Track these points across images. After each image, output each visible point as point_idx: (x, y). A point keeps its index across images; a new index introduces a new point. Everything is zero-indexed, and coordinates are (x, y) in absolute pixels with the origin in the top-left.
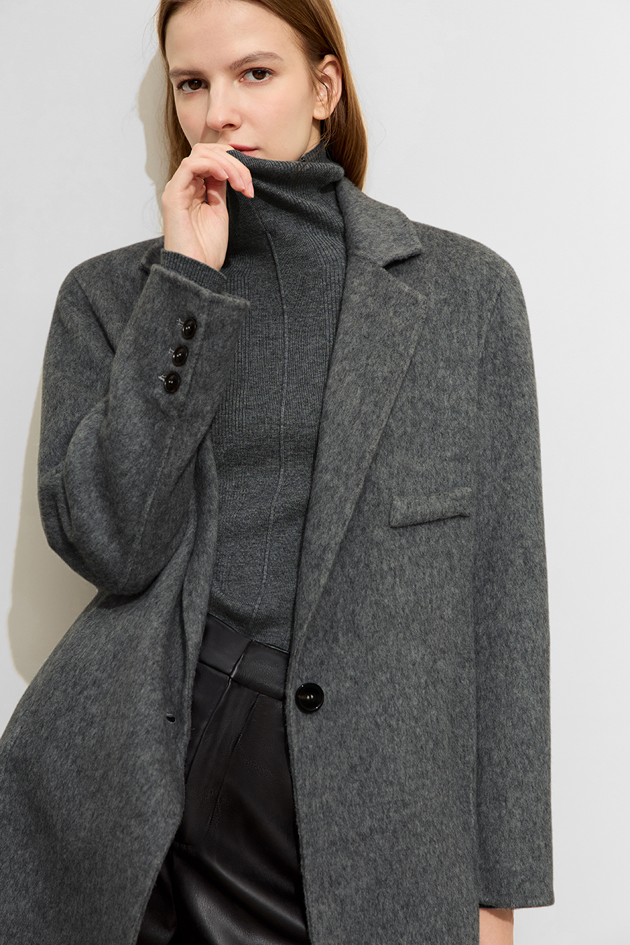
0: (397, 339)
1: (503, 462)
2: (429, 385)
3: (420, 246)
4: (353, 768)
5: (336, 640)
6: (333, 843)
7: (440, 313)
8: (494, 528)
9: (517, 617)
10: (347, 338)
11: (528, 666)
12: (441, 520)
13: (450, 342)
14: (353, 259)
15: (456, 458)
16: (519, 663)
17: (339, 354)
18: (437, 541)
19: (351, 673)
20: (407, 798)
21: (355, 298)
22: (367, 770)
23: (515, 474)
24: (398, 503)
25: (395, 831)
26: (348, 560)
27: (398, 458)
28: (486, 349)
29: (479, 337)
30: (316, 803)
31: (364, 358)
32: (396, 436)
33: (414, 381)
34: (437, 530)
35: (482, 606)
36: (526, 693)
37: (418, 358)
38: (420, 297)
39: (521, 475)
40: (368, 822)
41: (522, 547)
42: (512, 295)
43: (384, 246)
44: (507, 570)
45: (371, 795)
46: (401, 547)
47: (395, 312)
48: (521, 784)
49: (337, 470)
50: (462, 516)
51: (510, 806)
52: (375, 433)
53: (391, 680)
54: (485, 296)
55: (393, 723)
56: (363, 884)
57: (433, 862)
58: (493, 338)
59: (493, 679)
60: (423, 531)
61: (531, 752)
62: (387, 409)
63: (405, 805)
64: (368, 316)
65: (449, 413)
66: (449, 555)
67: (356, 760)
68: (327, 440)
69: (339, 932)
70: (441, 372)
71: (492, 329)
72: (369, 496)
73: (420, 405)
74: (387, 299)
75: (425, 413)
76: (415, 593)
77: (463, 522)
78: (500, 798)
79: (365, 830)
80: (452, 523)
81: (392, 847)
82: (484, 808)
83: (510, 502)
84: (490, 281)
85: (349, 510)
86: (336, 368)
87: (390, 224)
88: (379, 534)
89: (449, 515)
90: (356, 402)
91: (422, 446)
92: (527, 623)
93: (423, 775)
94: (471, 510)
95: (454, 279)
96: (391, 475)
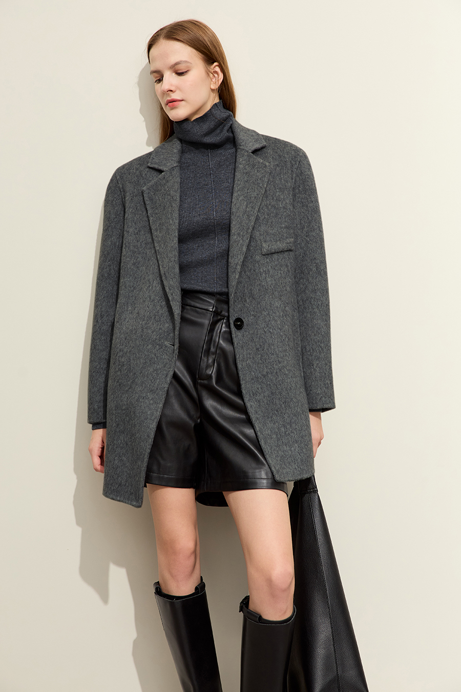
0: (259, 181)
1: (306, 229)
2: (273, 199)
3: (265, 143)
4: (257, 349)
5: (246, 301)
6: (252, 379)
7: (275, 169)
8: (303, 257)
9: (314, 291)
10: (239, 182)
11: (320, 311)
12: (282, 252)
13: (281, 181)
14: (239, 150)
15: (286, 227)
16: (316, 310)
17: (236, 189)
18: (282, 260)
19: (252, 313)
20: (280, 359)
21: (241, 166)
22: (263, 350)
23: (311, 234)
24: (264, 245)
25: (276, 373)
26: (247, 269)
27: (263, 228)
28: (295, 184)
29: (292, 179)
30: (244, 364)
31: (246, 190)
32: (261, 219)
33: (267, 197)
34: (281, 256)
35: (299, 288)
36: (319, 322)
37: (268, 188)
38: (267, 164)
39: (314, 234)
40: (266, 370)
41: (315, 263)
42: (305, 162)
43: (251, 144)
44: (309, 273)
45: (265, 359)
46: (267, 262)
47: (258, 171)
48: (319, 358)
49: (239, 234)
50: (290, 250)
51: (315, 367)
52: (253, 219)
53: (268, 314)
54: (294, 163)
55: (271, 331)
56: (266, 394)
57: (293, 385)
58: (298, 179)
59: (305, 318)
60: (275, 256)
61: (322, 345)
62: (257, 209)
63: (280, 363)
64: (247, 173)
65: (282, 209)
66: (287, 266)
67: (258, 346)
68: (234, 223)
69: (260, 413)
70: (278, 193)
71: (297, 176)
72: (252, 244)
73: (270, 207)
74: (254, 166)
75: (272, 210)
76: (275, 281)
77: (291, 253)
78: (311, 364)
79: (265, 373)
80: (287, 253)
81: (276, 379)
82: (305, 370)
83: (309, 245)
84: (295, 157)
85: (244, 249)
86: (235, 195)
87: (252, 136)
88: (258, 258)
89: (285, 249)
90: (244, 207)
91: (272, 223)
92: (318, 293)
93: (285, 351)
94: (293, 248)
95: (280, 156)
96: (260, 235)
